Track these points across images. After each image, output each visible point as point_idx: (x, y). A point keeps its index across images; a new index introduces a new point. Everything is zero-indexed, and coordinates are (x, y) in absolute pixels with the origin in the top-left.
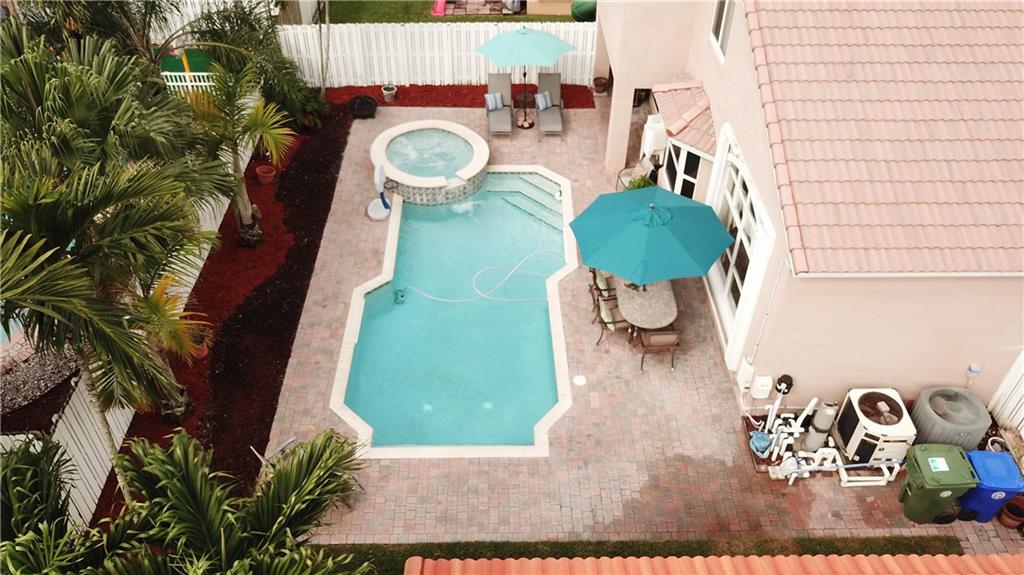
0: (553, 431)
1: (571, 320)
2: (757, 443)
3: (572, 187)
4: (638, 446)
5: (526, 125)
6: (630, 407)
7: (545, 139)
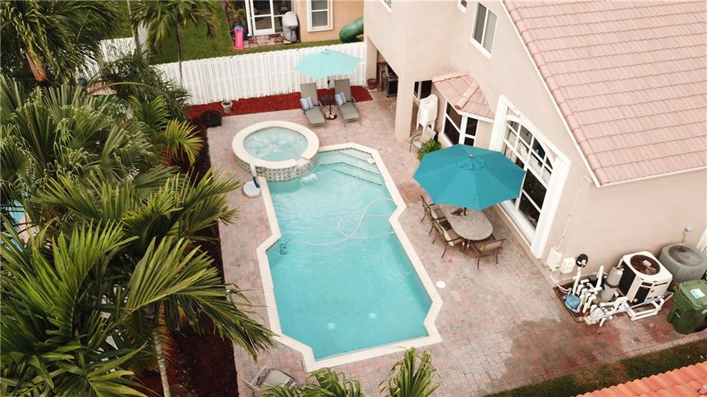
0: (437, 323)
1: (417, 244)
2: (570, 303)
3: (380, 154)
4: (497, 321)
5: (332, 117)
6: (481, 296)
7: (348, 125)
